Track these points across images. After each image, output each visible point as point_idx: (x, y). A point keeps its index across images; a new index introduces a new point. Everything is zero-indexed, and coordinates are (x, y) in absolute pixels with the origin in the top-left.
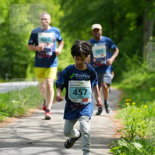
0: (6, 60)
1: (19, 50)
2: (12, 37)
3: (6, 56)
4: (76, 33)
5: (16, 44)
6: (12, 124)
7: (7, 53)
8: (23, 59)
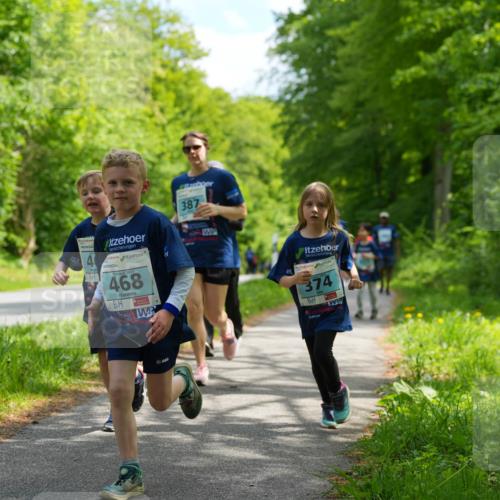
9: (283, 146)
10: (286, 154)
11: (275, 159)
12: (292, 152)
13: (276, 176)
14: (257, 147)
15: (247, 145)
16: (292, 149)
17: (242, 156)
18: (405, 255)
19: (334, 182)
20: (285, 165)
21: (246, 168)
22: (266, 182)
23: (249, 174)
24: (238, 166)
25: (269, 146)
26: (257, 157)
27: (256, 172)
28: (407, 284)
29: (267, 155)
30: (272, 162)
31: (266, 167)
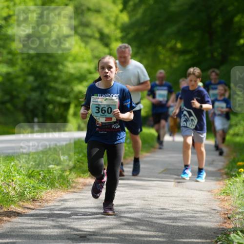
0: (35, 95)
1: (56, 79)
2: (44, 58)
3: (34, 89)
4: (150, 50)
5: (51, 70)
6: (50, 204)
7: (36, 84)
8: (63, 94)
9: (122, 11)
10: (125, 18)
11: (115, 23)
12: (130, 17)
13: (116, 40)
14: (98, 11)
15: (89, 9)
16: (131, 14)
17: (84, 20)
19: (169, 46)
20: (125, 29)
21: (88, 31)
22: (107, 45)
23: (91, 37)
24: (80, 30)
25: (109, 11)
26: (98, 21)
27: (97, 35)
29: (107, 19)
30: (112, 27)
31: (106, 31)
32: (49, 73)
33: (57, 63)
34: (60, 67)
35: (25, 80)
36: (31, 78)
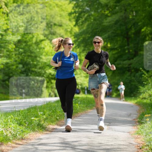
9: (75, 26)
10: (76, 30)
14: (60, 26)
15: (55, 24)
17: (52, 31)
18: (143, 86)
20: (76, 36)
25: (67, 26)
28: (145, 101)
29: (66, 30)
30: (69, 34)
32: (31, 63)
33: (36, 57)
34: (38, 59)
35: (17, 67)
36: (21, 66)
